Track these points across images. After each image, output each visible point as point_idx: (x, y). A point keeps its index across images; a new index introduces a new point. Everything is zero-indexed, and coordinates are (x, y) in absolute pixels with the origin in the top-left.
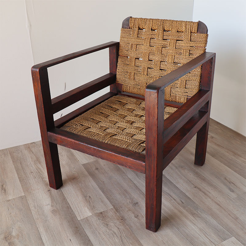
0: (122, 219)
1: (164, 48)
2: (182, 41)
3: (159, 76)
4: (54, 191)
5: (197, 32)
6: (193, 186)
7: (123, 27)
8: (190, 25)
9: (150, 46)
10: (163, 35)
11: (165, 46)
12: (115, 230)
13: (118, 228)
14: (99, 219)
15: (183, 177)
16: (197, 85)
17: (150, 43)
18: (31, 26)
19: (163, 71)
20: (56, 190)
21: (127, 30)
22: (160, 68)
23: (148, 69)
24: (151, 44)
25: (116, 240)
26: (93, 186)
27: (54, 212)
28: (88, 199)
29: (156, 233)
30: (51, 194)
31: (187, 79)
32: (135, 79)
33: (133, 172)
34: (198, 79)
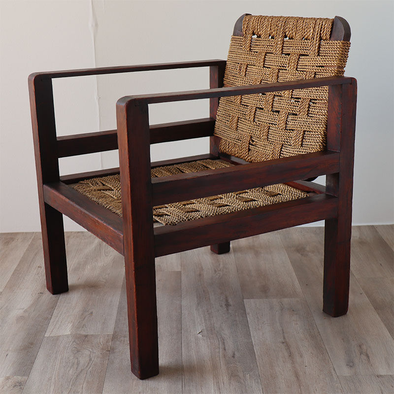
0: (109, 351)
1: (282, 69)
2: (306, 55)
3: (269, 123)
4: (48, 295)
5: (330, 38)
6: (282, 340)
7: (234, 35)
8: (321, 24)
9: (264, 67)
10: (283, 46)
11: (283, 67)
12: (83, 360)
13: (90, 360)
14: (75, 341)
15: (278, 324)
16: (318, 141)
17: (264, 61)
18: (97, 25)
19: (275, 113)
20: (52, 295)
21: (239, 38)
22: (272, 107)
23: (256, 110)
24: (265, 63)
25: (71, 372)
26: (111, 301)
27: (20, 318)
28: (85, 315)
29: (141, 381)
30: (39, 298)
31: (305, 129)
32: (238, 128)
33: (196, 299)
34: (321, 128)
